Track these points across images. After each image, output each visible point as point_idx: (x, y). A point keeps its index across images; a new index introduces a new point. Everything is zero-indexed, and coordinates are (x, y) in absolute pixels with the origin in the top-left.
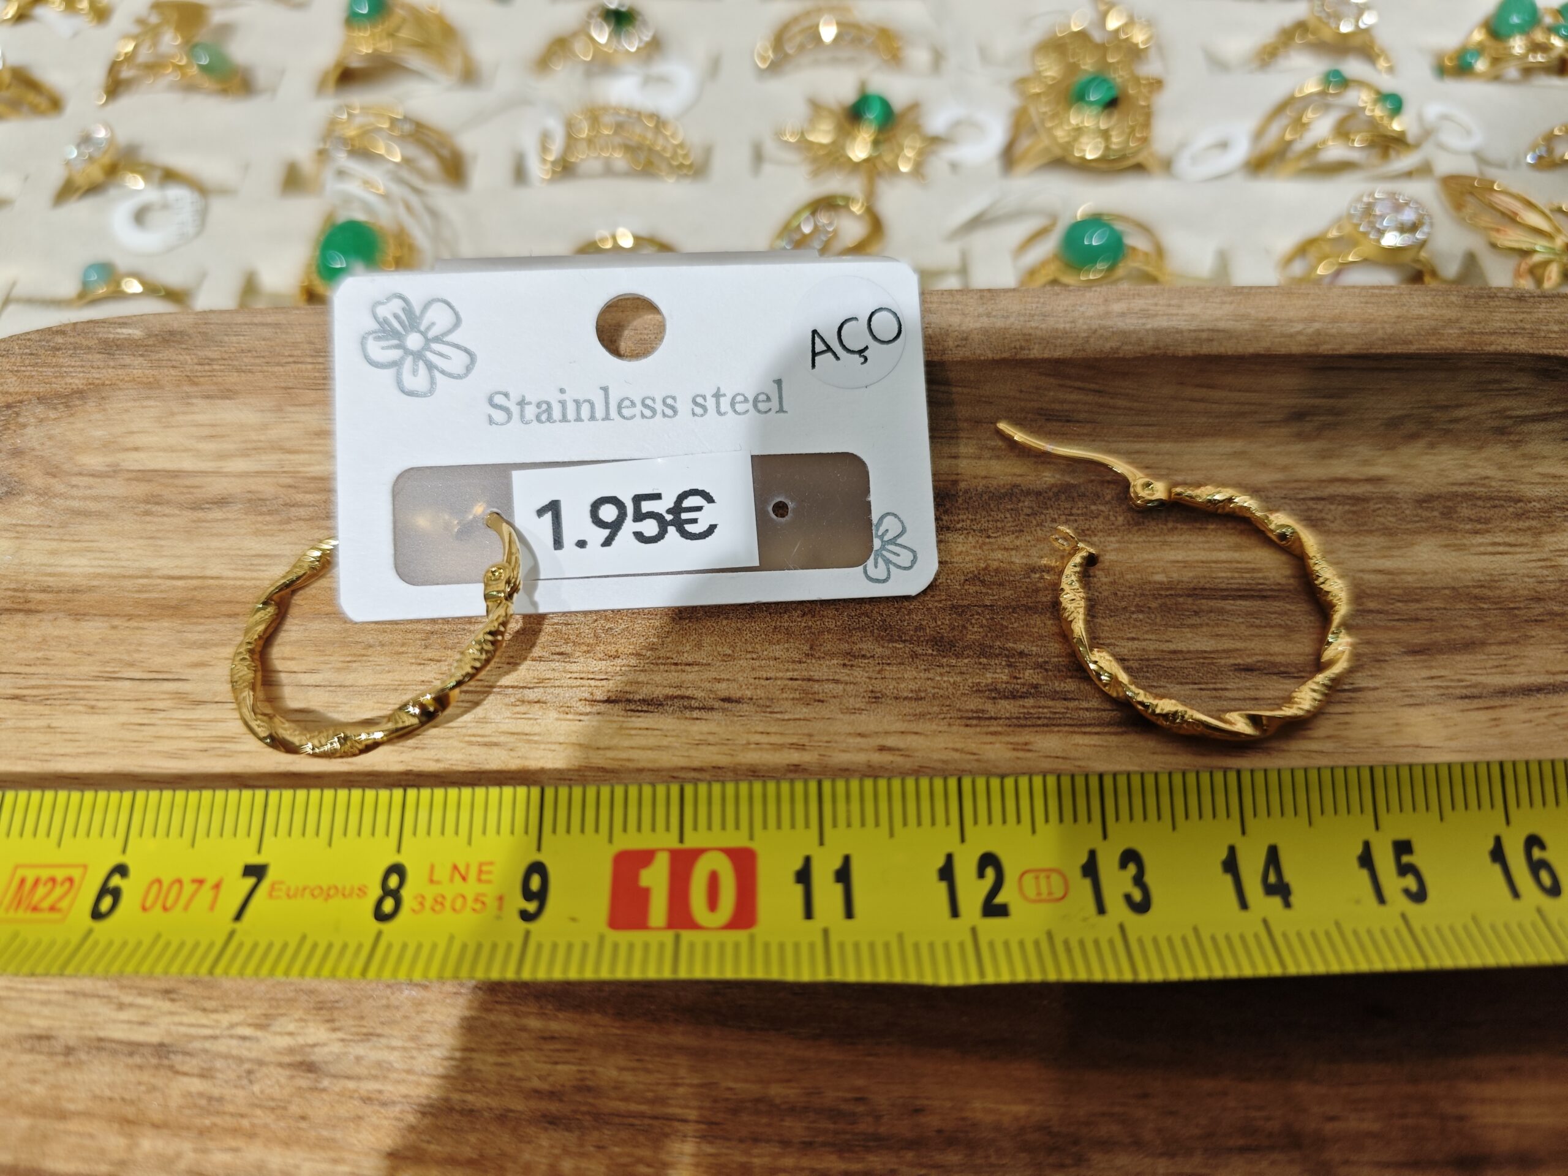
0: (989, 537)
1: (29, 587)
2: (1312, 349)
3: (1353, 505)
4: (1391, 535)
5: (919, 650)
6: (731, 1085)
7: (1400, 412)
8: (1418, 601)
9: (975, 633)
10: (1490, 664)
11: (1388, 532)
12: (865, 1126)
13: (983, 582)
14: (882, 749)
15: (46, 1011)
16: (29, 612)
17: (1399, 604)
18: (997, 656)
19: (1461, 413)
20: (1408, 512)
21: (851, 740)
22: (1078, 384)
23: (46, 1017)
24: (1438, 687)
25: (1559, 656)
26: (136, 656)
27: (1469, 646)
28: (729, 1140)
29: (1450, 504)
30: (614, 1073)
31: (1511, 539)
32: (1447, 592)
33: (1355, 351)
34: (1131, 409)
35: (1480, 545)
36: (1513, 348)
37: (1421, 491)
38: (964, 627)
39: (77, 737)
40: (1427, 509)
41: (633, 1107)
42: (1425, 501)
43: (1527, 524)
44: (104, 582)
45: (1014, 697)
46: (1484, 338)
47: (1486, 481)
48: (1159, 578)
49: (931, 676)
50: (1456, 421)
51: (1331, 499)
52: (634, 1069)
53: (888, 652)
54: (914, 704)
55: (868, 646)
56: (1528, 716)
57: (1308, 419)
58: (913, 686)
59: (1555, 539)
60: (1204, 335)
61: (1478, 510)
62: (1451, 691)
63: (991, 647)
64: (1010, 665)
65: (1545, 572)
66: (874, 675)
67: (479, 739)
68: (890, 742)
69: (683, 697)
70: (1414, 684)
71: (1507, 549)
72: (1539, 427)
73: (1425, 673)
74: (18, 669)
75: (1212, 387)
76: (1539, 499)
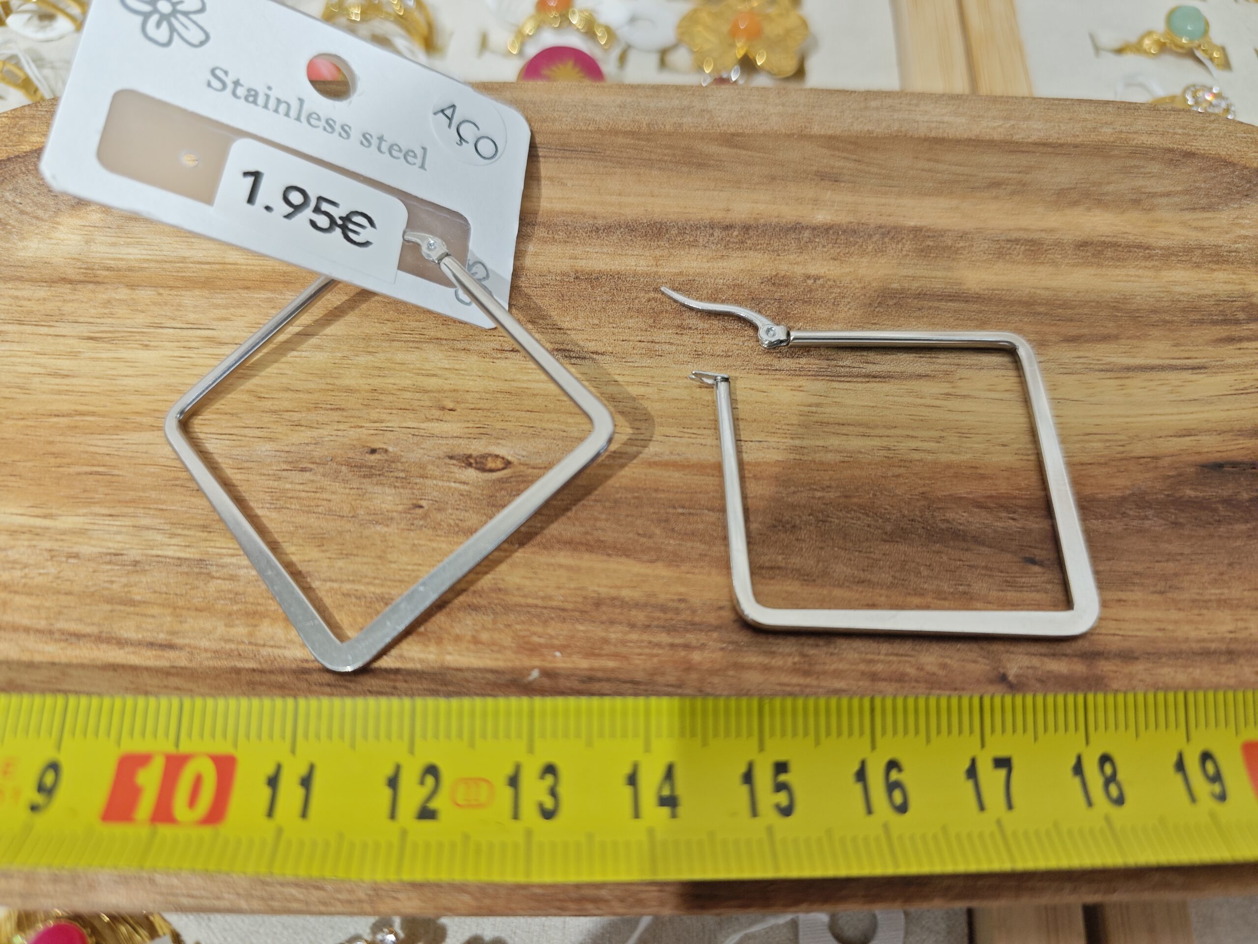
0: (779, 255)
1: (96, 267)
2: (1008, 138)
3: (1032, 246)
4: (1057, 266)
6: (596, 589)
7: (1068, 186)
8: (1073, 308)
10: (1121, 350)
11: (1054, 263)
12: (686, 616)
13: (774, 284)
15: (119, 538)
16: (97, 283)
17: (1060, 310)
19: (1111, 188)
20: (1069, 252)
21: (680, 380)
22: (845, 155)
23: (119, 542)
24: (1083, 363)
25: (1167, 348)
26: (176, 313)
27: (1106, 338)
28: (594, 622)
29: (1100, 248)
30: (518, 580)
31: (1141, 272)
32: (1093, 304)
33: (1038, 140)
34: (880, 174)
35: (1118, 275)
36: (1149, 143)
37: (1080, 238)
39: (136, 364)
40: (1083, 250)
41: (530, 601)
42: (1082, 245)
43: (1152, 263)
44: (152, 265)
45: (793, 357)
46: (1130, 136)
47: (1125, 235)
48: (895, 286)
49: (736, 342)
50: (1106, 194)
51: (1017, 241)
52: (530, 578)
53: (706, 326)
54: (724, 359)
55: (694, 321)
56: (1142, 384)
57: (1003, 187)
58: (724, 348)
59: (1169, 274)
60: (934, 125)
61: (1118, 253)
62: (1092, 366)
65: (1162, 295)
66: (697, 341)
67: (423, 372)
69: (565, 350)
70: (1067, 361)
71: (1137, 279)
72: (1164, 200)
73: (1076, 354)
74: (91, 320)
75: (937, 161)
76: (1161, 248)
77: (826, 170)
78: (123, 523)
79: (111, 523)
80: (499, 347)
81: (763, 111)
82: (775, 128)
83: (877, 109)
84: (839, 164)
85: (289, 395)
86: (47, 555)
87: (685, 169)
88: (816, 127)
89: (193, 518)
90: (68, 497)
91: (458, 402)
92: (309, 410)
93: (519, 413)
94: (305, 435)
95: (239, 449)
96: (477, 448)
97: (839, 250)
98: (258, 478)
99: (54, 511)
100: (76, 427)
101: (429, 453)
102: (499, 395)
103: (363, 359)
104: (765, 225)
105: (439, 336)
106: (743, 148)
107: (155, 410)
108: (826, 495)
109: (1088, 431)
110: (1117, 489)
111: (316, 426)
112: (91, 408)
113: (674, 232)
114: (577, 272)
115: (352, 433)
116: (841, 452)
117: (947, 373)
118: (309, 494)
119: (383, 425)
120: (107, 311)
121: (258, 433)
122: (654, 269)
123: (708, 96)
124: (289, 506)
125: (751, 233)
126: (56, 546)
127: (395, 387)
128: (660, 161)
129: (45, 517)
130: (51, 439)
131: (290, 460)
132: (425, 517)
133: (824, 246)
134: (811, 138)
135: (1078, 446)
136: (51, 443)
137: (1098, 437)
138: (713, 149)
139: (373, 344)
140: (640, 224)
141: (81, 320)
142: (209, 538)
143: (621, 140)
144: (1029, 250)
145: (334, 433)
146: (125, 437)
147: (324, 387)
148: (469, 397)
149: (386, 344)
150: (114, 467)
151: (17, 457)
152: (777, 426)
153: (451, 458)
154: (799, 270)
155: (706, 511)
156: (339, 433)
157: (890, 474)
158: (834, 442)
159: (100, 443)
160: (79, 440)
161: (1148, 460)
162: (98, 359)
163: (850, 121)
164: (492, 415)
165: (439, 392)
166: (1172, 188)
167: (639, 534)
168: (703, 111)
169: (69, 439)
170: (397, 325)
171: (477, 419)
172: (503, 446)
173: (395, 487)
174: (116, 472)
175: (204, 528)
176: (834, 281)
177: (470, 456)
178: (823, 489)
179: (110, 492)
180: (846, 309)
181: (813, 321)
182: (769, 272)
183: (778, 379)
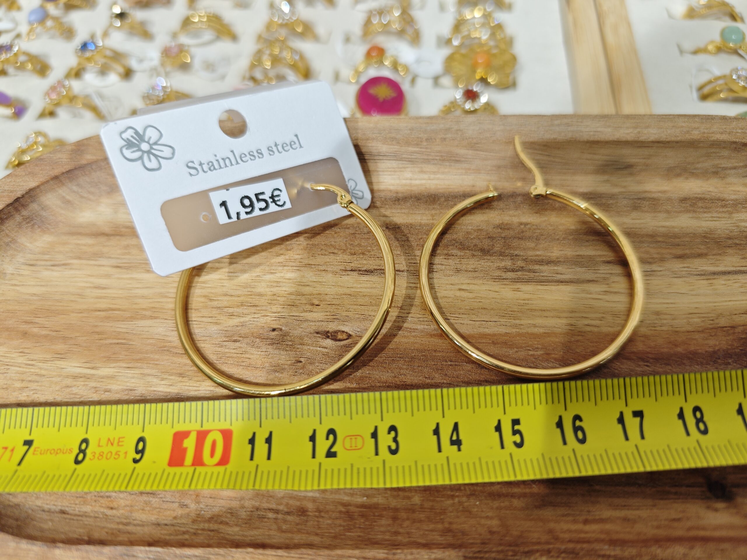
0: (503, 211)
2: (636, 139)
3: (653, 201)
4: (669, 213)
5: (476, 253)
7: (673, 165)
8: (679, 238)
9: (497, 247)
10: (709, 262)
11: (668, 212)
13: (501, 228)
14: (460, 290)
15: (133, 380)
16: (121, 235)
17: (671, 239)
18: (506, 256)
19: (699, 166)
20: (676, 204)
21: (448, 286)
22: (540, 152)
23: (133, 383)
24: (687, 271)
25: (738, 260)
27: (700, 255)
29: (694, 201)
31: (720, 215)
32: (692, 235)
33: (654, 140)
34: (561, 163)
35: (706, 217)
36: (721, 139)
37: (682, 196)
38: (493, 245)
40: (684, 203)
42: (684, 200)
43: (726, 210)
45: (513, 271)
46: (710, 135)
47: (710, 193)
49: (480, 263)
50: (697, 169)
51: (644, 199)
53: (462, 254)
54: (473, 273)
55: (455, 252)
56: (723, 282)
57: (635, 167)
58: (473, 266)
59: (738, 216)
60: (592, 133)
61: (706, 204)
62: (692, 272)
63: (504, 253)
64: (512, 259)
65: (733, 228)
66: (457, 262)
67: (302, 284)
68: (463, 287)
70: (677, 270)
71: (718, 219)
72: (733, 172)
73: (682, 265)
74: (118, 256)
75: (595, 154)
76: (732, 200)
78: (135, 372)
79: (128, 371)
80: (344, 269)
83: (559, 125)
85: (227, 298)
86: (93, 390)
87: (447, 164)
89: (173, 369)
90: (105, 357)
91: (321, 301)
92: (238, 307)
93: (356, 306)
94: (236, 321)
95: (200, 329)
96: (332, 327)
97: (538, 207)
98: (210, 346)
99: (98, 365)
100: (110, 317)
101: (305, 331)
102: (344, 296)
103: (269, 277)
105: (310, 263)
106: (481, 151)
107: (153, 308)
108: (536, 353)
109: (691, 311)
110: (710, 347)
111: (242, 316)
112: (118, 307)
113: (442, 199)
114: (387, 224)
115: (263, 320)
116: (543, 327)
117: (605, 279)
118: (238, 355)
119: (279, 314)
120: (127, 251)
121: (210, 320)
122: (431, 221)
123: (460, 122)
126: (98, 385)
127: (286, 293)
128: (433, 159)
129: (93, 368)
130: (96, 324)
131: (228, 335)
132: (303, 367)
133: (529, 206)
135: (685, 321)
136: (96, 326)
137: (698, 315)
138: (464, 152)
139: (273, 268)
140: (423, 195)
141: (113, 256)
142: (183, 380)
144: (651, 204)
145: (252, 319)
146: (137, 323)
147: (246, 293)
148: (327, 297)
149: (281, 268)
150: (130, 340)
151: (78, 334)
152: (505, 312)
153: (317, 333)
154: (516, 220)
156: (255, 320)
157: (573, 339)
158: (539, 321)
159: (122, 326)
160: (111, 325)
161: (729, 328)
162: (122, 279)
163: (543, 133)
164: (340, 308)
165: (311, 295)
166: (737, 164)
167: (426, 378)
168: (457, 130)
169: (106, 324)
170: (287, 257)
171: (332, 310)
172: (347, 326)
173: (286, 350)
174: (131, 343)
175: (181, 375)
176: (536, 226)
177: (328, 332)
178: (534, 350)
179: (128, 354)
180: (544, 242)
181: (524, 249)
182: (498, 221)
183: (505, 284)
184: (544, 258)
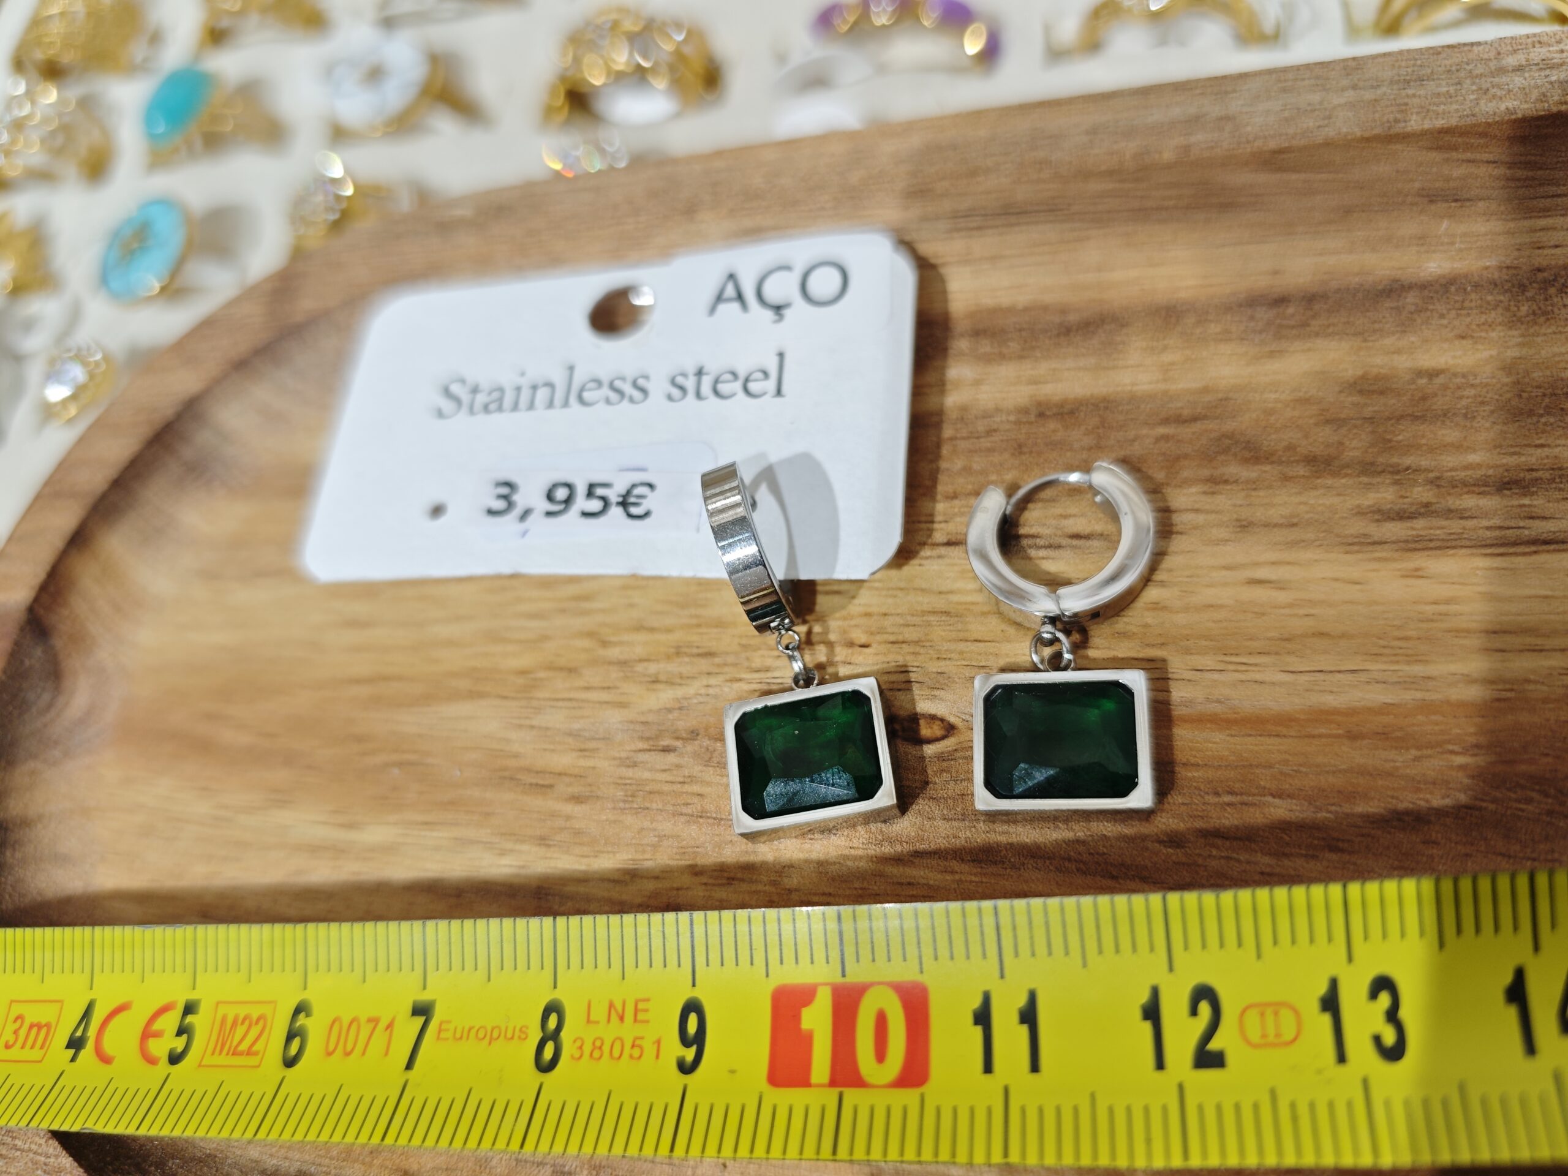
77: (1437, 185)
78: (441, 834)
79: (426, 833)
80: (927, 540)
81: (1321, 103)
82: (1344, 130)
83: (1519, 69)
84: (1459, 172)
85: (641, 637)
87: (1200, 216)
88: (1414, 117)
89: (526, 825)
90: (375, 798)
91: (873, 633)
92: (668, 657)
93: (962, 646)
94: (666, 696)
95: (581, 721)
97: (1468, 320)
99: (359, 818)
100: (380, 698)
102: (932, 618)
104: (1338, 291)
106: (1292, 170)
107: (475, 670)
111: (679, 681)
112: (398, 670)
113: (1190, 319)
114: (1039, 404)
115: (729, 691)
116: (1495, 683)
118: (675, 787)
119: (769, 675)
121: (604, 696)
122: (1162, 386)
124: (648, 805)
125: (1317, 307)
128: (1158, 208)
129: (349, 827)
130: (353, 716)
131: (647, 735)
133: (1442, 316)
134: (1405, 138)
136: (353, 721)
138: (1243, 178)
142: (549, 855)
143: (1094, 186)
145: (703, 691)
147: (687, 621)
148: (888, 623)
152: (1382, 642)
154: (1403, 363)
155: (1270, 799)
156: (711, 691)
163: (1472, 97)
164: (922, 651)
168: (1221, 119)
171: (901, 658)
172: (941, 699)
175: (543, 841)
176: (1464, 376)
177: (894, 719)
180: (1487, 425)
181: (1432, 450)
182: (1350, 373)
183: (1379, 559)
184: (1491, 472)
